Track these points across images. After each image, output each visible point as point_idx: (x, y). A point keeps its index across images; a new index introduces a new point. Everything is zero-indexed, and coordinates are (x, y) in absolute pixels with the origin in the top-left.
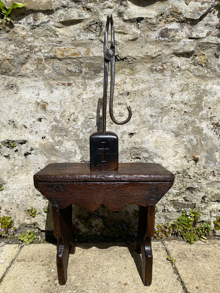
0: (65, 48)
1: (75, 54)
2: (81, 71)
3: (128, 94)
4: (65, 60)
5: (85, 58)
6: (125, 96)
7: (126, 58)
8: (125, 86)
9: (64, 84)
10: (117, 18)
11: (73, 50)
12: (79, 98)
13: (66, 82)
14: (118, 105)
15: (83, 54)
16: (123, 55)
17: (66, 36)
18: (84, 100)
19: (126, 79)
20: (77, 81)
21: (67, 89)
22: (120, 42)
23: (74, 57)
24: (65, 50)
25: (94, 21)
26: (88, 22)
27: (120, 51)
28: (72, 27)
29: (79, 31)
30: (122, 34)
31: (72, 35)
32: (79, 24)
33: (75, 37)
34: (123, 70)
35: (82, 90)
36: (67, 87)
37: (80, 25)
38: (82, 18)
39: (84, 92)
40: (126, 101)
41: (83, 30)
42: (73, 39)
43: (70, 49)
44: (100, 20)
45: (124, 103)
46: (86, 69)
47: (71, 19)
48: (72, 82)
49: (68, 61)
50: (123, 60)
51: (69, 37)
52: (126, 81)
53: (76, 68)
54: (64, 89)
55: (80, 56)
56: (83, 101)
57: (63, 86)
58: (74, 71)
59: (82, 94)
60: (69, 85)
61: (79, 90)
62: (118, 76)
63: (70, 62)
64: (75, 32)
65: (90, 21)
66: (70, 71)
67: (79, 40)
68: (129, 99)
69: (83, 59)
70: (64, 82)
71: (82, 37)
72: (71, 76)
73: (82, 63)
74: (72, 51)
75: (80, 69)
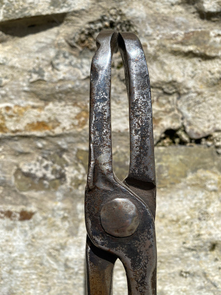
0: (8, 108)
1: (41, 125)
2: (62, 177)
3: (213, 246)
4: (11, 143)
5: (75, 135)
6: (202, 254)
7: (208, 137)
8: (203, 224)
9: (9, 214)
10: (179, 8)
11: (36, 111)
12: (54, 258)
13: (16, 209)
14: (178, 278)
15: (66, 124)
16: (201, 127)
17: (12, 67)
18: (70, 265)
19: (208, 204)
20: (50, 204)
21: (17, 230)
22: (190, 84)
23: (38, 133)
24: (10, 112)
25: (102, 20)
26: (83, 23)
27: (189, 115)
28: (32, 41)
29: (52, 53)
30: (195, 60)
31: (32, 66)
32: (55, 30)
33: (40, 72)
34: (201, 173)
35: (63, 233)
36: (19, 223)
37: (58, 34)
38: (64, 10)
39: (71, 240)
40: (205, 266)
41: (66, 50)
42: (35, 77)
43: (25, 108)
44: (122, 15)
45: (200, 273)
46: (78, 170)
47: (26, 13)
48: (32, 208)
49: (21, 146)
50: (198, 141)
51: (21, 71)
52: (210, 210)
53: (46, 167)
54: (9, 229)
55: (58, 131)
56: (67, 267)
57: (7, 222)
58: (39, 174)
59: (63, 247)
60: (26, 216)
61: (55, 234)
62: (181, 192)
63: (28, 150)
64: (41, 55)
65: (91, 19)
66: (28, 175)
67: (55, 79)
68: (216, 260)
69: (69, 139)
70: (10, 208)
71: (63, 71)
72: (30, 189)
73: (64, 150)
74: (33, 116)
75: (58, 167)
